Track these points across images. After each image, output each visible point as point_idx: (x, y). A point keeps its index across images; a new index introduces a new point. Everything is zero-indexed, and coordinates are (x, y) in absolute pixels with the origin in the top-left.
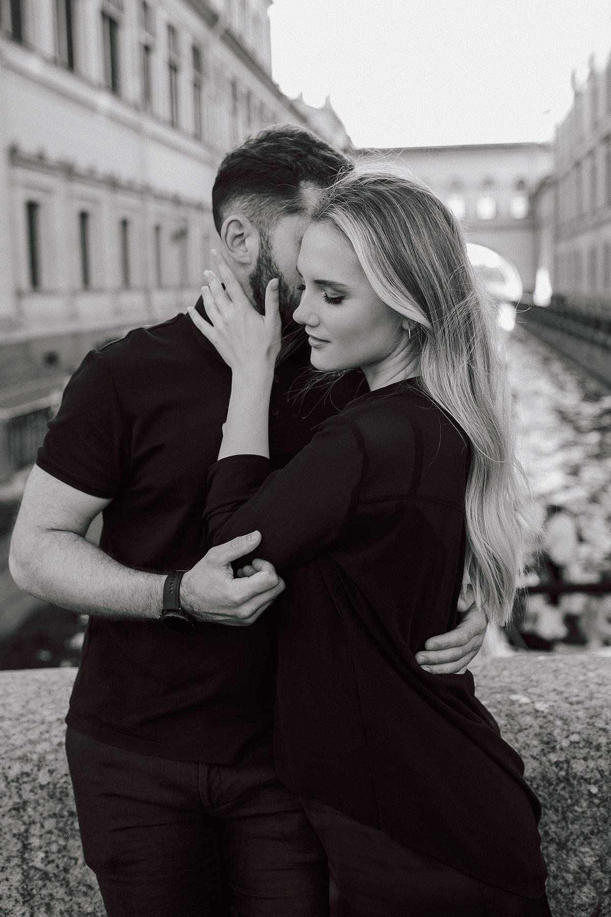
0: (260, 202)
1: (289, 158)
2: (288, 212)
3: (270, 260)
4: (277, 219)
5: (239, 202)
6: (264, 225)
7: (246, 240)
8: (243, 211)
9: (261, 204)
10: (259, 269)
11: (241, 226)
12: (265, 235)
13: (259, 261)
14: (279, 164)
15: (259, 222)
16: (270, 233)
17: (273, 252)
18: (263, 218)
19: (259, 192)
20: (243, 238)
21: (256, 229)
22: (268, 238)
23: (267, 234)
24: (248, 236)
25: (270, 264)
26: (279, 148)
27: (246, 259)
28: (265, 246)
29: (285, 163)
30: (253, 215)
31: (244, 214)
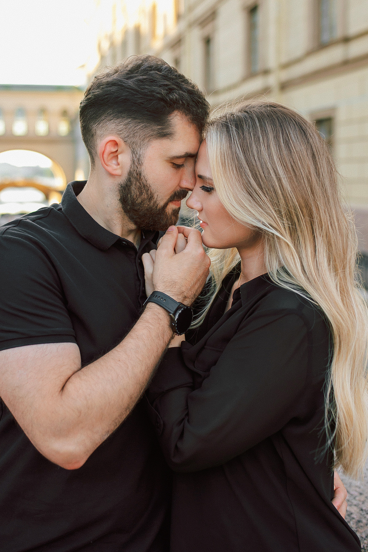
0: (136, 127)
1: (163, 92)
2: (159, 136)
3: (140, 174)
4: (149, 141)
5: (115, 124)
6: (136, 144)
7: (119, 156)
8: (119, 132)
9: (135, 129)
10: (129, 180)
11: (116, 144)
12: (137, 153)
13: (130, 174)
14: (153, 96)
15: (132, 142)
16: (141, 152)
17: (143, 168)
18: (136, 139)
19: (135, 118)
20: (116, 154)
21: (129, 147)
22: (140, 156)
23: (138, 153)
24: (121, 153)
25: (140, 177)
26: (152, 81)
27: (118, 172)
28: (137, 161)
29: (159, 96)
30: (128, 136)
31: (119, 134)
